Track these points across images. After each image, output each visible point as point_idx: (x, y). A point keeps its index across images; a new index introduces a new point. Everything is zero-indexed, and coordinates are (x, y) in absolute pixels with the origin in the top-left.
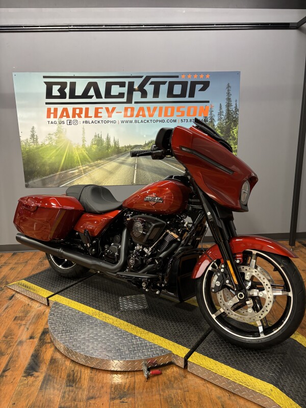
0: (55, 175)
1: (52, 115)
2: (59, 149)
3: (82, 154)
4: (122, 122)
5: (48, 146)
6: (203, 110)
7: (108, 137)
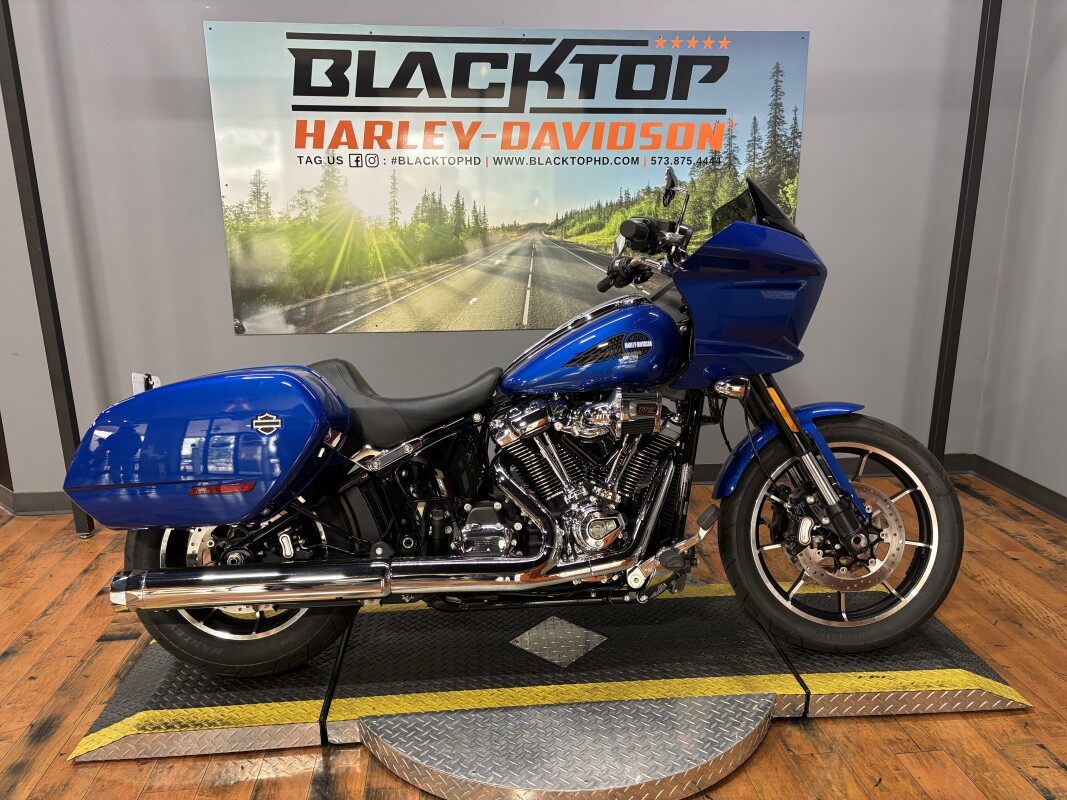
0: (316, 303)
1: (310, 141)
2: (328, 230)
3: (389, 245)
4: (497, 161)
5: (297, 223)
6: (707, 133)
7: (457, 202)
